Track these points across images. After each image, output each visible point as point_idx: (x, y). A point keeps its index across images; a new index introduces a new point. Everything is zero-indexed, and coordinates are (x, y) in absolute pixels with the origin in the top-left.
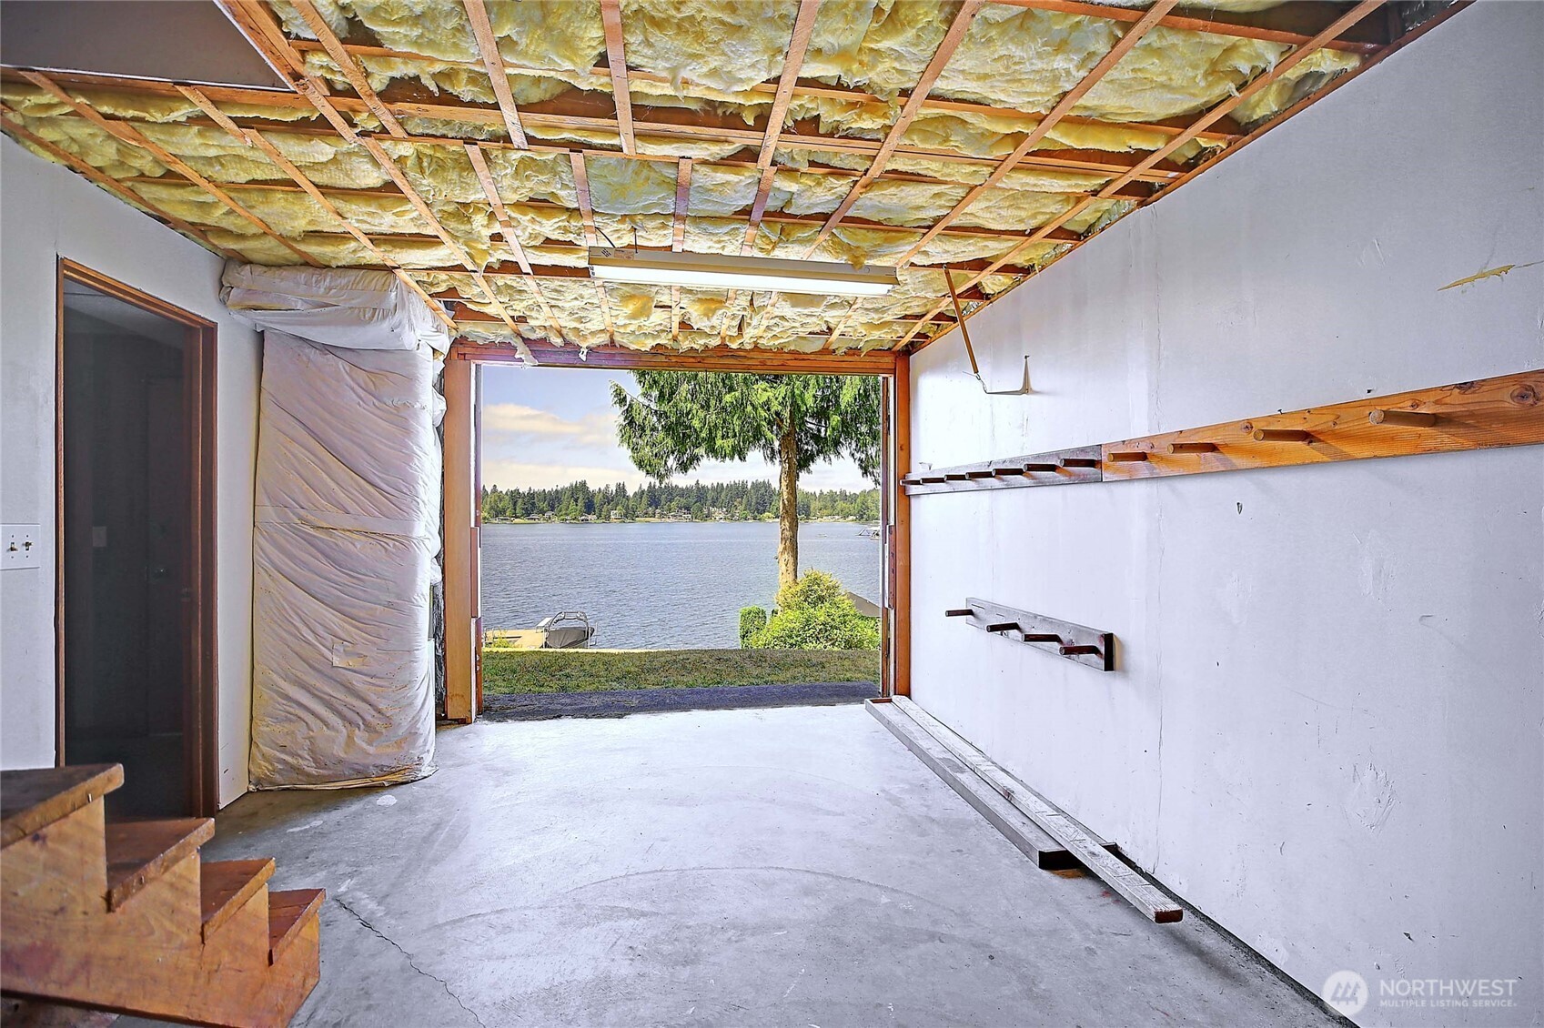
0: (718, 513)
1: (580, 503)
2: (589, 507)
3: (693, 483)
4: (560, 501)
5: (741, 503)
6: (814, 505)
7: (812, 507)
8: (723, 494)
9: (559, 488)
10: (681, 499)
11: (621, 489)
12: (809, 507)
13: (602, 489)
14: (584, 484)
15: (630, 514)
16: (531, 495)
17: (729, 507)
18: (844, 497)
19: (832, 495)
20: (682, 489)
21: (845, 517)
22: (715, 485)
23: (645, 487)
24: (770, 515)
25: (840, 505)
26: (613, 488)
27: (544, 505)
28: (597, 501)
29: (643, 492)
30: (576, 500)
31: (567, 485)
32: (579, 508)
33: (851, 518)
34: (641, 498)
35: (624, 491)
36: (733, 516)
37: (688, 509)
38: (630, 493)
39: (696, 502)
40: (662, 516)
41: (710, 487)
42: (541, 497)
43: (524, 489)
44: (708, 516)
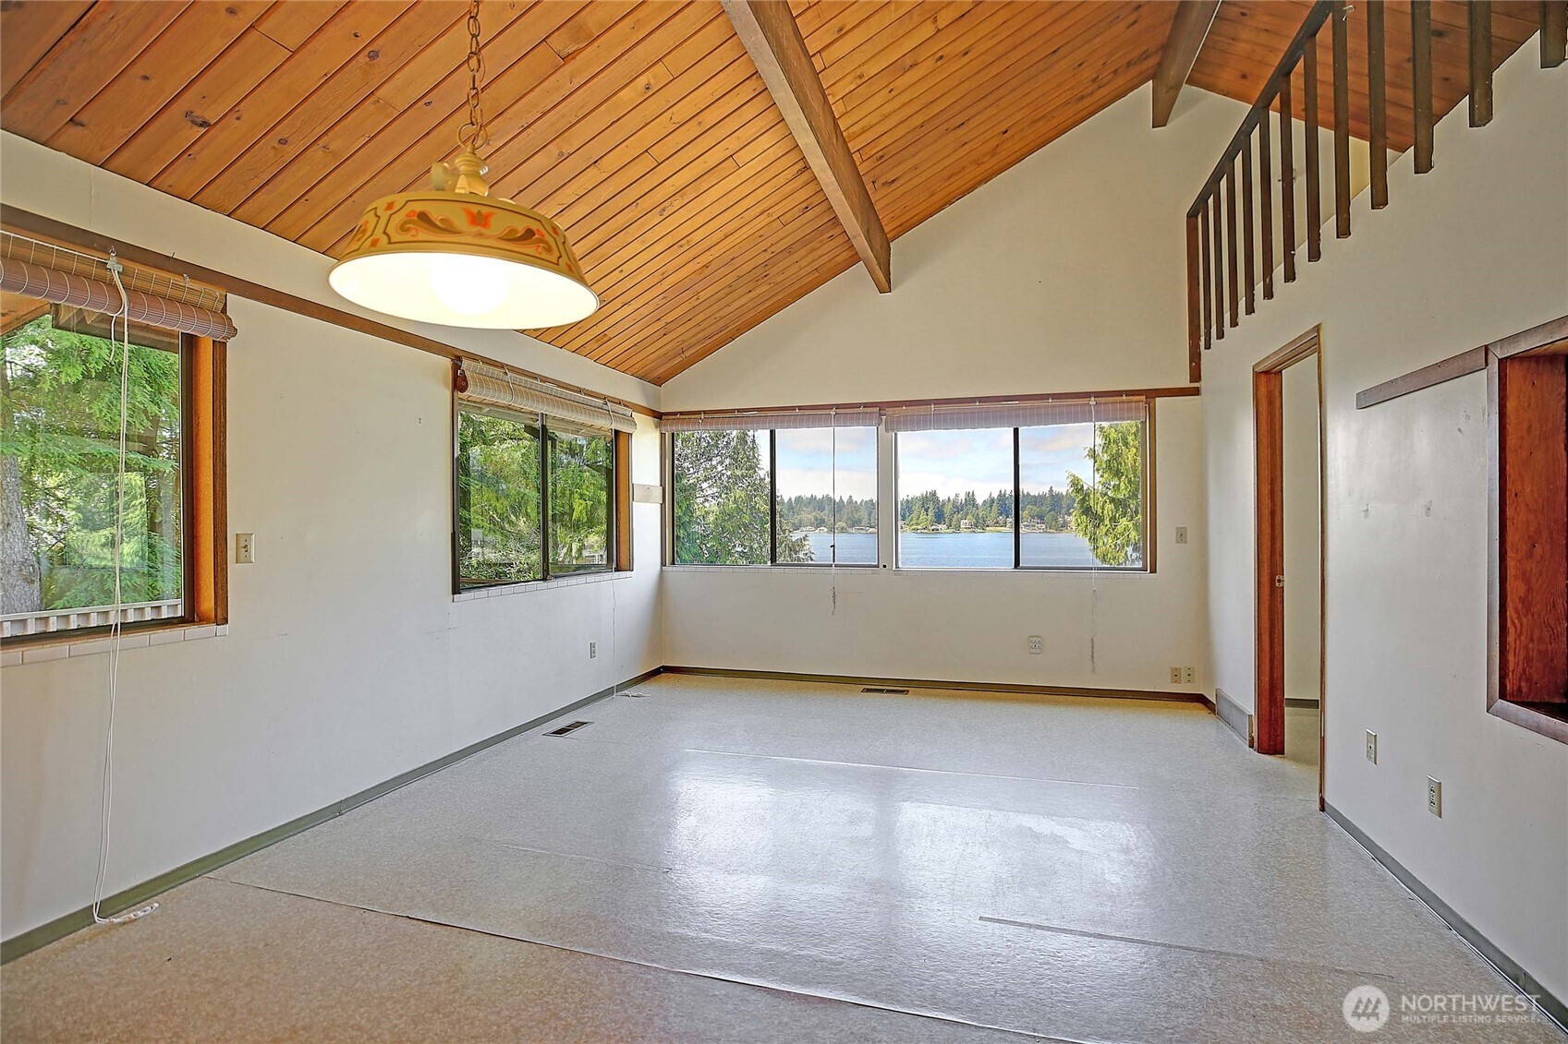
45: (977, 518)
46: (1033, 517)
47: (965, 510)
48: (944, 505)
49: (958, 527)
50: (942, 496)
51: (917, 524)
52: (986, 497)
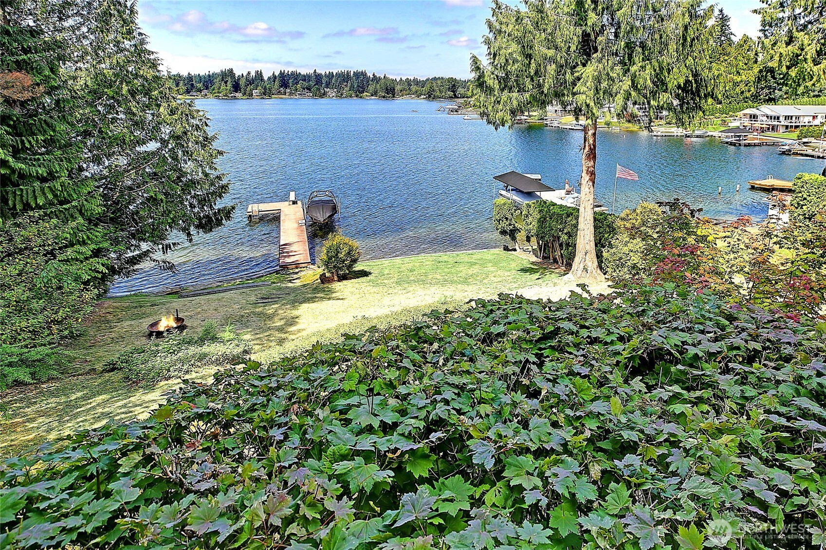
0: (331, 92)
1: (229, 85)
2: (236, 87)
3: (312, 72)
4: (212, 83)
5: (346, 86)
6: (398, 88)
7: (396, 89)
8: (334, 79)
9: (211, 73)
10: (304, 83)
11: (259, 75)
12: (394, 89)
13: (245, 75)
14: (231, 71)
15: (267, 93)
16: (190, 78)
17: (339, 88)
18: (417, 82)
19: (408, 81)
20: (304, 76)
21: (418, 97)
22: (328, 73)
23: (277, 74)
24: (368, 94)
25: (414, 88)
26: (253, 74)
27: (200, 85)
28: (242, 83)
29: (275, 77)
30: (226, 82)
31: (218, 71)
32: (228, 88)
33: (422, 97)
34: (274, 81)
35: (262, 76)
36: (342, 95)
37: (309, 89)
38: (266, 78)
39: (315, 85)
40: (291, 94)
41: (323, 74)
42: (198, 80)
43: (184, 73)
44: (325, 94)
45: (265, 88)
46: (304, 89)
47: (256, 83)
48: (239, 79)
49: (251, 95)
50: (237, 73)
51: (219, 93)
52: (270, 74)
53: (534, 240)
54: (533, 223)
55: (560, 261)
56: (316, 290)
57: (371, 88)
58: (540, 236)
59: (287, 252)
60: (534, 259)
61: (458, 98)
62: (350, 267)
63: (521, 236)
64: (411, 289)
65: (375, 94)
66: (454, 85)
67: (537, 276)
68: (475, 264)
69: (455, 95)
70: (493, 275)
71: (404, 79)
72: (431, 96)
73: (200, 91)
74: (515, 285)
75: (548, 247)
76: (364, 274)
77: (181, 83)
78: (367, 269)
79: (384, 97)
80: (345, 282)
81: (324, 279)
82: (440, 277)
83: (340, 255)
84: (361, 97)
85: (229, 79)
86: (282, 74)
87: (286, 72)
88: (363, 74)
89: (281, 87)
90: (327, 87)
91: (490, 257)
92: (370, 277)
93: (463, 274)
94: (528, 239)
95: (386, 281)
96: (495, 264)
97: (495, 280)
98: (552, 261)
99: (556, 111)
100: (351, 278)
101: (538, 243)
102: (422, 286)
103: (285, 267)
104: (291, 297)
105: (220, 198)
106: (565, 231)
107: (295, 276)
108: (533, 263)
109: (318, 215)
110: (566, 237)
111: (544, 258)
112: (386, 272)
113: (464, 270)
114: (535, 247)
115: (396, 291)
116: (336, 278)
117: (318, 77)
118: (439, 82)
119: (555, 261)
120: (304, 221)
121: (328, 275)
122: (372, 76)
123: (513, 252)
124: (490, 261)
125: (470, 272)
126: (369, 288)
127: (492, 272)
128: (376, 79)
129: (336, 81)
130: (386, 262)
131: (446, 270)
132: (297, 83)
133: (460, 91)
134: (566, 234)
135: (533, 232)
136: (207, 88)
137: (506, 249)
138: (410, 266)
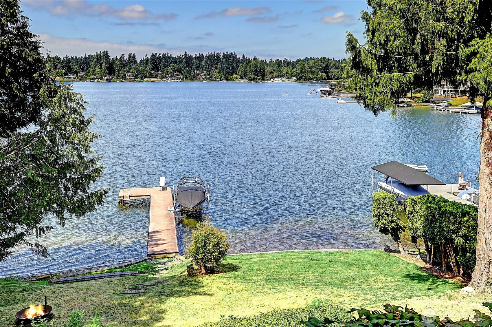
0: (202, 75)
1: (104, 67)
2: (110, 70)
3: (183, 54)
4: (88, 65)
5: (216, 68)
6: (268, 70)
7: (266, 71)
8: (204, 61)
9: (87, 56)
10: (175, 65)
11: (132, 57)
12: (264, 71)
13: (119, 58)
14: (106, 53)
15: (139, 76)
16: (68, 60)
17: (209, 71)
18: (287, 63)
19: (278, 62)
20: (175, 58)
21: (289, 78)
22: (198, 55)
23: (149, 57)
24: (238, 76)
25: (284, 69)
26: (126, 57)
27: (76, 68)
28: (116, 65)
29: (147, 60)
30: (101, 65)
31: (94, 54)
32: (103, 70)
33: (294, 79)
34: (147, 64)
35: (135, 59)
36: (211, 77)
37: (180, 71)
38: (138, 61)
39: (185, 67)
40: (162, 77)
41: (194, 56)
42: (74, 62)
43: (63, 57)
44: (194, 77)
45: (137, 71)
46: (175, 71)
47: (129, 66)
48: (113, 61)
49: (124, 78)
51: (95, 75)
52: (143, 57)
53: (421, 241)
54: (420, 222)
55: (455, 270)
56: (183, 282)
57: (241, 70)
58: (429, 238)
59: (156, 240)
60: (423, 264)
61: (331, 79)
62: (217, 260)
63: (405, 236)
64: (282, 288)
65: (244, 76)
66: (327, 66)
67: (426, 285)
68: (352, 264)
69: (328, 76)
70: (373, 279)
71: (274, 60)
72: (302, 78)
73: (76, 73)
74: (400, 294)
75: (439, 251)
76: (233, 268)
77: (59, 65)
78: (235, 263)
79: (254, 79)
80: (213, 276)
81: (191, 272)
82: (313, 277)
83: (209, 247)
84: (230, 80)
85: (104, 61)
86: (154, 57)
87: (158, 54)
88: (233, 56)
89: (153, 69)
90: (197, 70)
91: (370, 258)
92: (238, 273)
93: (339, 275)
94: (414, 240)
95: (255, 278)
96: (375, 267)
97: (376, 285)
98: (444, 268)
99: (444, 91)
100: (218, 272)
101: (427, 245)
102: (293, 286)
103: (151, 256)
104: (158, 289)
105: (94, 182)
106: (461, 233)
107: (163, 266)
108: (421, 269)
109: (187, 202)
110: (462, 241)
111: (434, 264)
112: (255, 267)
113: (341, 272)
114: (423, 250)
115: (265, 290)
116: (203, 271)
117: (188, 59)
118: (311, 63)
119: (449, 269)
120: (173, 209)
121: (195, 267)
122: (241, 58)
123: (396, 254)
124: (369, 263)
125: (347, 274)
126: (236, 284)
127: (372, 276)
128: (246, 61)
129: (206, 62)
130: (255, 257)
131: (319, 270)
132: (168, 66)
133: (334, 71)
134: (462, 237)
135: (420, 232)
136: (83, 71)
137: (388, 249)
138: (280, 262)
